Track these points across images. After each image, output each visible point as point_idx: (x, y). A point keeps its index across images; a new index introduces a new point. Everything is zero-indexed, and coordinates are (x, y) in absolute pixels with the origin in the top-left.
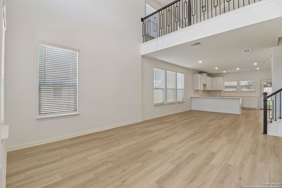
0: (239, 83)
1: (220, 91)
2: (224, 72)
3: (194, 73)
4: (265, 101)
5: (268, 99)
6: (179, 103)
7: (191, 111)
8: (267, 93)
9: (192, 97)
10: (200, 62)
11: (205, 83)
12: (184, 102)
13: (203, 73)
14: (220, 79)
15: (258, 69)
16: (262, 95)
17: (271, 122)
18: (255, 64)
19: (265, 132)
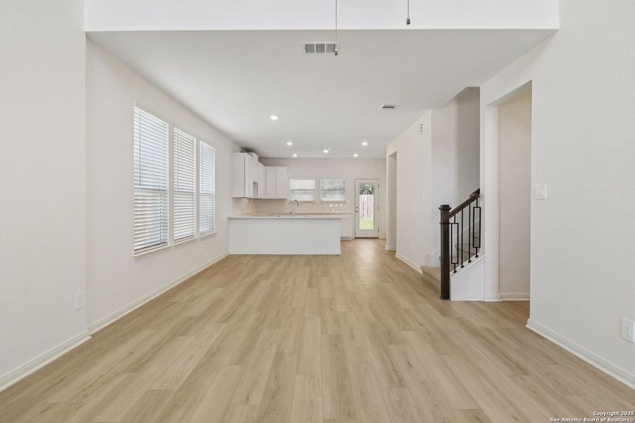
0: (317, 184)
1: (282, 200)
2: (295, 155)
3: (234, 151)
4: (445, 225)
5: (452, 220)
6: (205, 237)
7: (229, 258)
8: (448, 206)
9: (229, 219)
10: (274, 118)
11: (256, 181)
12: (214, 235)
13: (254, 154)
14: (281, 171)
15: (356, 155)
16: (357, 209)
17: (455, 272)
18: (365, 144)
19: (446, 294)
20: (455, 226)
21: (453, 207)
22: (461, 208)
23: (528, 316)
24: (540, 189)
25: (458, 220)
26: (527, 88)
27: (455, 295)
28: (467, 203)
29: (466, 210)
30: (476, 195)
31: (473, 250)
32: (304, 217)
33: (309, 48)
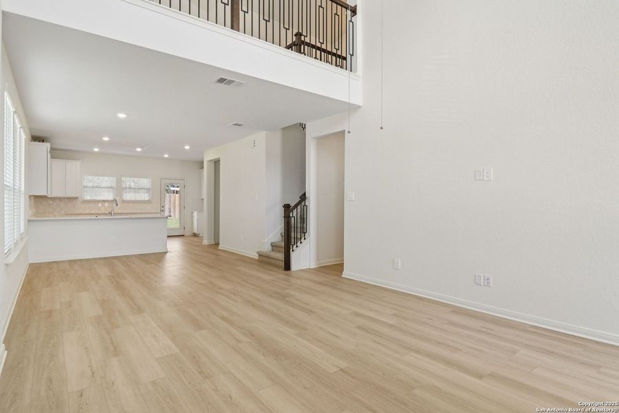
4: (287, 218)
5: (291, 215)
8: (289, 205)
10: (122, 116)
14: (74, 166)
15: (166, 156)
16: (162, 209)
17: (293, 250)
18: (187, 147)
19: (287, 266)
20: (293, 218)
21: (292, 205)
22: (296, 206)
23: (343, 270)
24: (350, 194)
25: (295, 214)
26: (342, 134)
27: (295, 266)
28: (299, 203)
29: (299, 207)
30: (303, 197)
31: (303, 235)
32: (128, 217)
33: (221, 80)
